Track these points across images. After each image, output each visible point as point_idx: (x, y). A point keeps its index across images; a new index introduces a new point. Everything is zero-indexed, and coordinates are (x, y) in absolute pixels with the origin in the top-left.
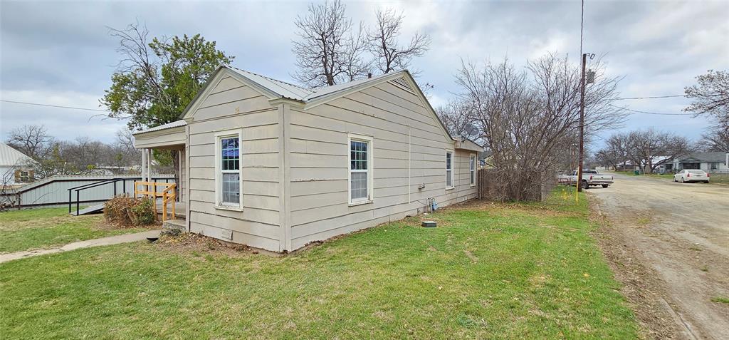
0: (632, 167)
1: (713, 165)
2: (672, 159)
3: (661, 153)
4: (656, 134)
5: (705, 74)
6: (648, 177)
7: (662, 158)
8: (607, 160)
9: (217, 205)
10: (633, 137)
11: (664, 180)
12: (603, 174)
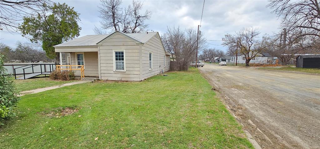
0: (209, 61)
1: (229, 60)
2: (219, 58)
3: (217, 56)
4: (216, 50)
5: (226, 34)
6: (213, 64)
7: (217, 58)
8: (203, 58)
9: (114, 71)
10: (210, 50)
11: (217, 65)
12: (202, 63)
